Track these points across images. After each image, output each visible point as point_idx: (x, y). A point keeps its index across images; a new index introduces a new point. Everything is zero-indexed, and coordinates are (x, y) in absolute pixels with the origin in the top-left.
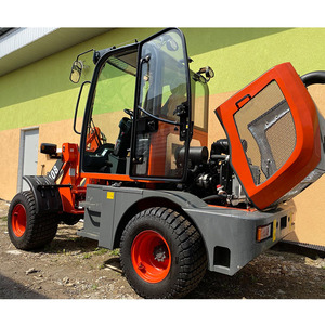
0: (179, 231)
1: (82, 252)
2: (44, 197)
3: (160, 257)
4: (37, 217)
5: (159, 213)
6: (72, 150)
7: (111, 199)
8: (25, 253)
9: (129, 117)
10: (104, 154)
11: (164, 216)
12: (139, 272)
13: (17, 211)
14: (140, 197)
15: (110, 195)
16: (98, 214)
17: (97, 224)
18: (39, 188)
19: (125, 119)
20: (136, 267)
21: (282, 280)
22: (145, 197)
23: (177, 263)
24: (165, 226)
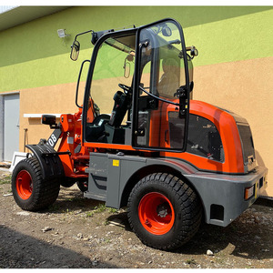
0: (181, 192)
1: (83, 211)
2: (48, 164)
3: (163, 213)
4: (43, 182)
5: (162, 178)
6: (70, 121)
7: (116, 166)
8: (33, 214)
9: (122, 91)
10: (100, 124)
11: (167, 180)
12: (146, 227)
13: (21, 177)
14: (144, 165)
15: (116, 163)
16: (105, 179)
17: (104, 188)
18: (43, 156)
19: (119, 92)
20: (143, 223)
21: (257, 228)
22: (148, 164)
23: (180, 218)
24: (169, 189)
